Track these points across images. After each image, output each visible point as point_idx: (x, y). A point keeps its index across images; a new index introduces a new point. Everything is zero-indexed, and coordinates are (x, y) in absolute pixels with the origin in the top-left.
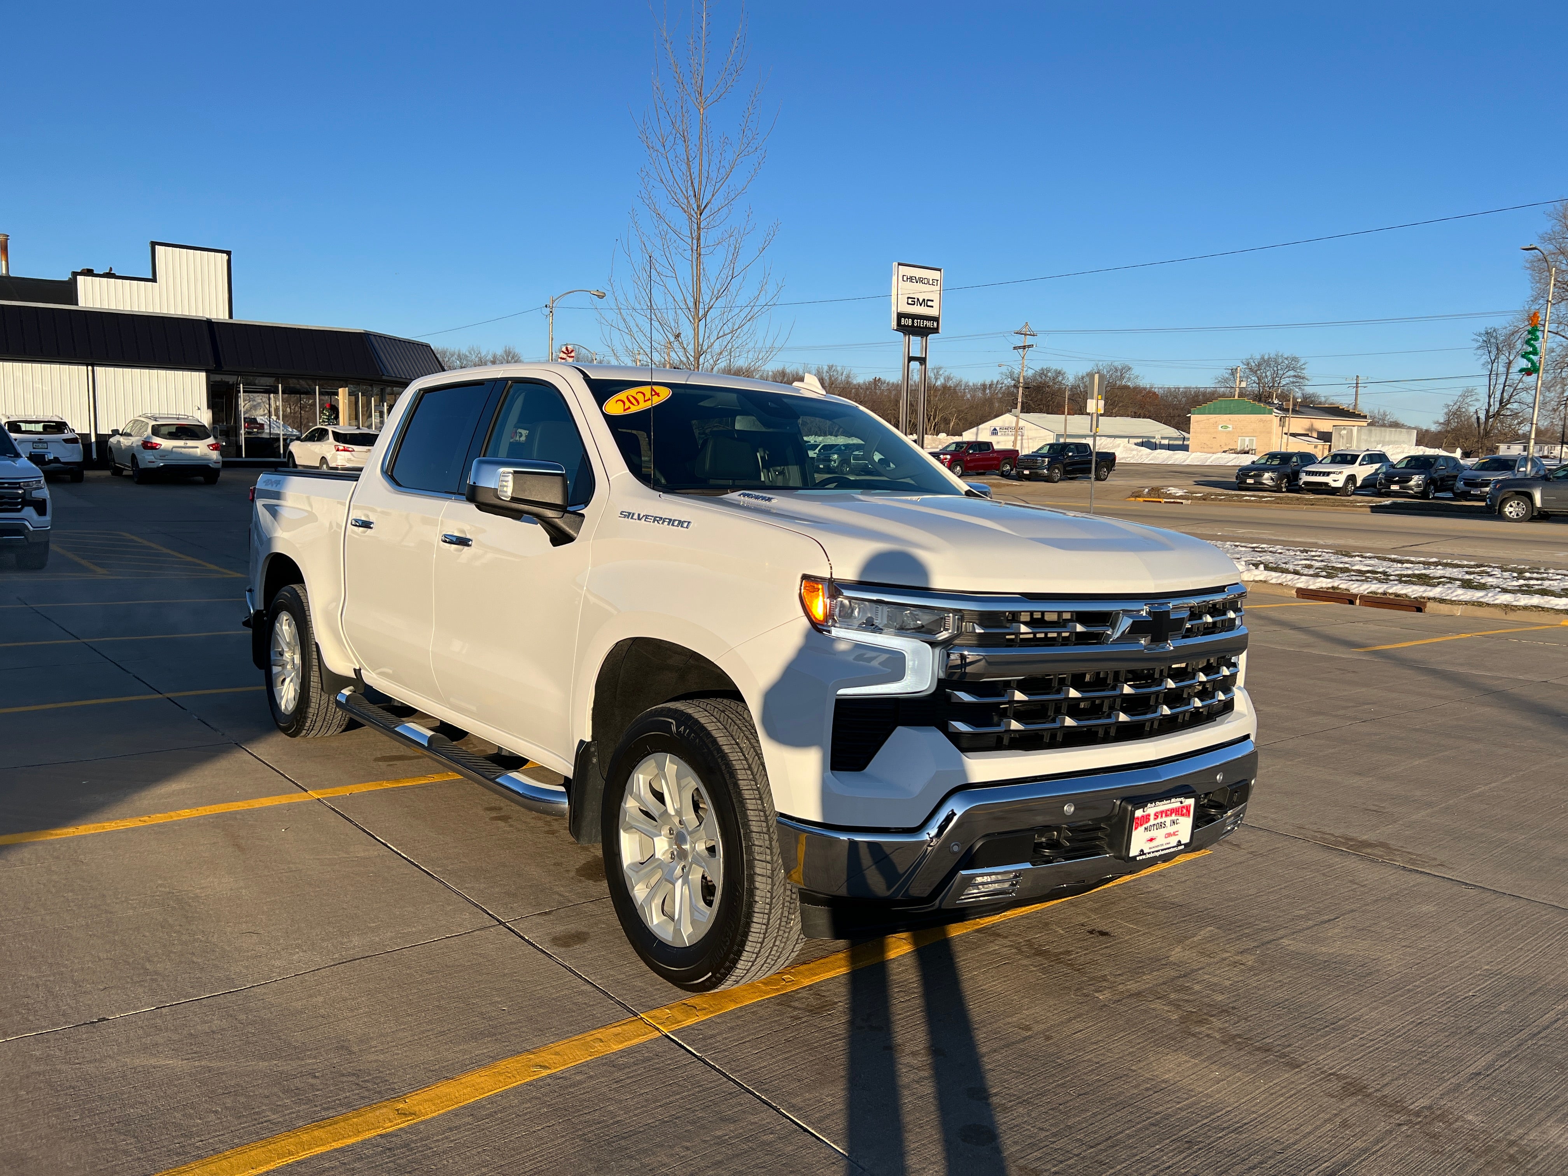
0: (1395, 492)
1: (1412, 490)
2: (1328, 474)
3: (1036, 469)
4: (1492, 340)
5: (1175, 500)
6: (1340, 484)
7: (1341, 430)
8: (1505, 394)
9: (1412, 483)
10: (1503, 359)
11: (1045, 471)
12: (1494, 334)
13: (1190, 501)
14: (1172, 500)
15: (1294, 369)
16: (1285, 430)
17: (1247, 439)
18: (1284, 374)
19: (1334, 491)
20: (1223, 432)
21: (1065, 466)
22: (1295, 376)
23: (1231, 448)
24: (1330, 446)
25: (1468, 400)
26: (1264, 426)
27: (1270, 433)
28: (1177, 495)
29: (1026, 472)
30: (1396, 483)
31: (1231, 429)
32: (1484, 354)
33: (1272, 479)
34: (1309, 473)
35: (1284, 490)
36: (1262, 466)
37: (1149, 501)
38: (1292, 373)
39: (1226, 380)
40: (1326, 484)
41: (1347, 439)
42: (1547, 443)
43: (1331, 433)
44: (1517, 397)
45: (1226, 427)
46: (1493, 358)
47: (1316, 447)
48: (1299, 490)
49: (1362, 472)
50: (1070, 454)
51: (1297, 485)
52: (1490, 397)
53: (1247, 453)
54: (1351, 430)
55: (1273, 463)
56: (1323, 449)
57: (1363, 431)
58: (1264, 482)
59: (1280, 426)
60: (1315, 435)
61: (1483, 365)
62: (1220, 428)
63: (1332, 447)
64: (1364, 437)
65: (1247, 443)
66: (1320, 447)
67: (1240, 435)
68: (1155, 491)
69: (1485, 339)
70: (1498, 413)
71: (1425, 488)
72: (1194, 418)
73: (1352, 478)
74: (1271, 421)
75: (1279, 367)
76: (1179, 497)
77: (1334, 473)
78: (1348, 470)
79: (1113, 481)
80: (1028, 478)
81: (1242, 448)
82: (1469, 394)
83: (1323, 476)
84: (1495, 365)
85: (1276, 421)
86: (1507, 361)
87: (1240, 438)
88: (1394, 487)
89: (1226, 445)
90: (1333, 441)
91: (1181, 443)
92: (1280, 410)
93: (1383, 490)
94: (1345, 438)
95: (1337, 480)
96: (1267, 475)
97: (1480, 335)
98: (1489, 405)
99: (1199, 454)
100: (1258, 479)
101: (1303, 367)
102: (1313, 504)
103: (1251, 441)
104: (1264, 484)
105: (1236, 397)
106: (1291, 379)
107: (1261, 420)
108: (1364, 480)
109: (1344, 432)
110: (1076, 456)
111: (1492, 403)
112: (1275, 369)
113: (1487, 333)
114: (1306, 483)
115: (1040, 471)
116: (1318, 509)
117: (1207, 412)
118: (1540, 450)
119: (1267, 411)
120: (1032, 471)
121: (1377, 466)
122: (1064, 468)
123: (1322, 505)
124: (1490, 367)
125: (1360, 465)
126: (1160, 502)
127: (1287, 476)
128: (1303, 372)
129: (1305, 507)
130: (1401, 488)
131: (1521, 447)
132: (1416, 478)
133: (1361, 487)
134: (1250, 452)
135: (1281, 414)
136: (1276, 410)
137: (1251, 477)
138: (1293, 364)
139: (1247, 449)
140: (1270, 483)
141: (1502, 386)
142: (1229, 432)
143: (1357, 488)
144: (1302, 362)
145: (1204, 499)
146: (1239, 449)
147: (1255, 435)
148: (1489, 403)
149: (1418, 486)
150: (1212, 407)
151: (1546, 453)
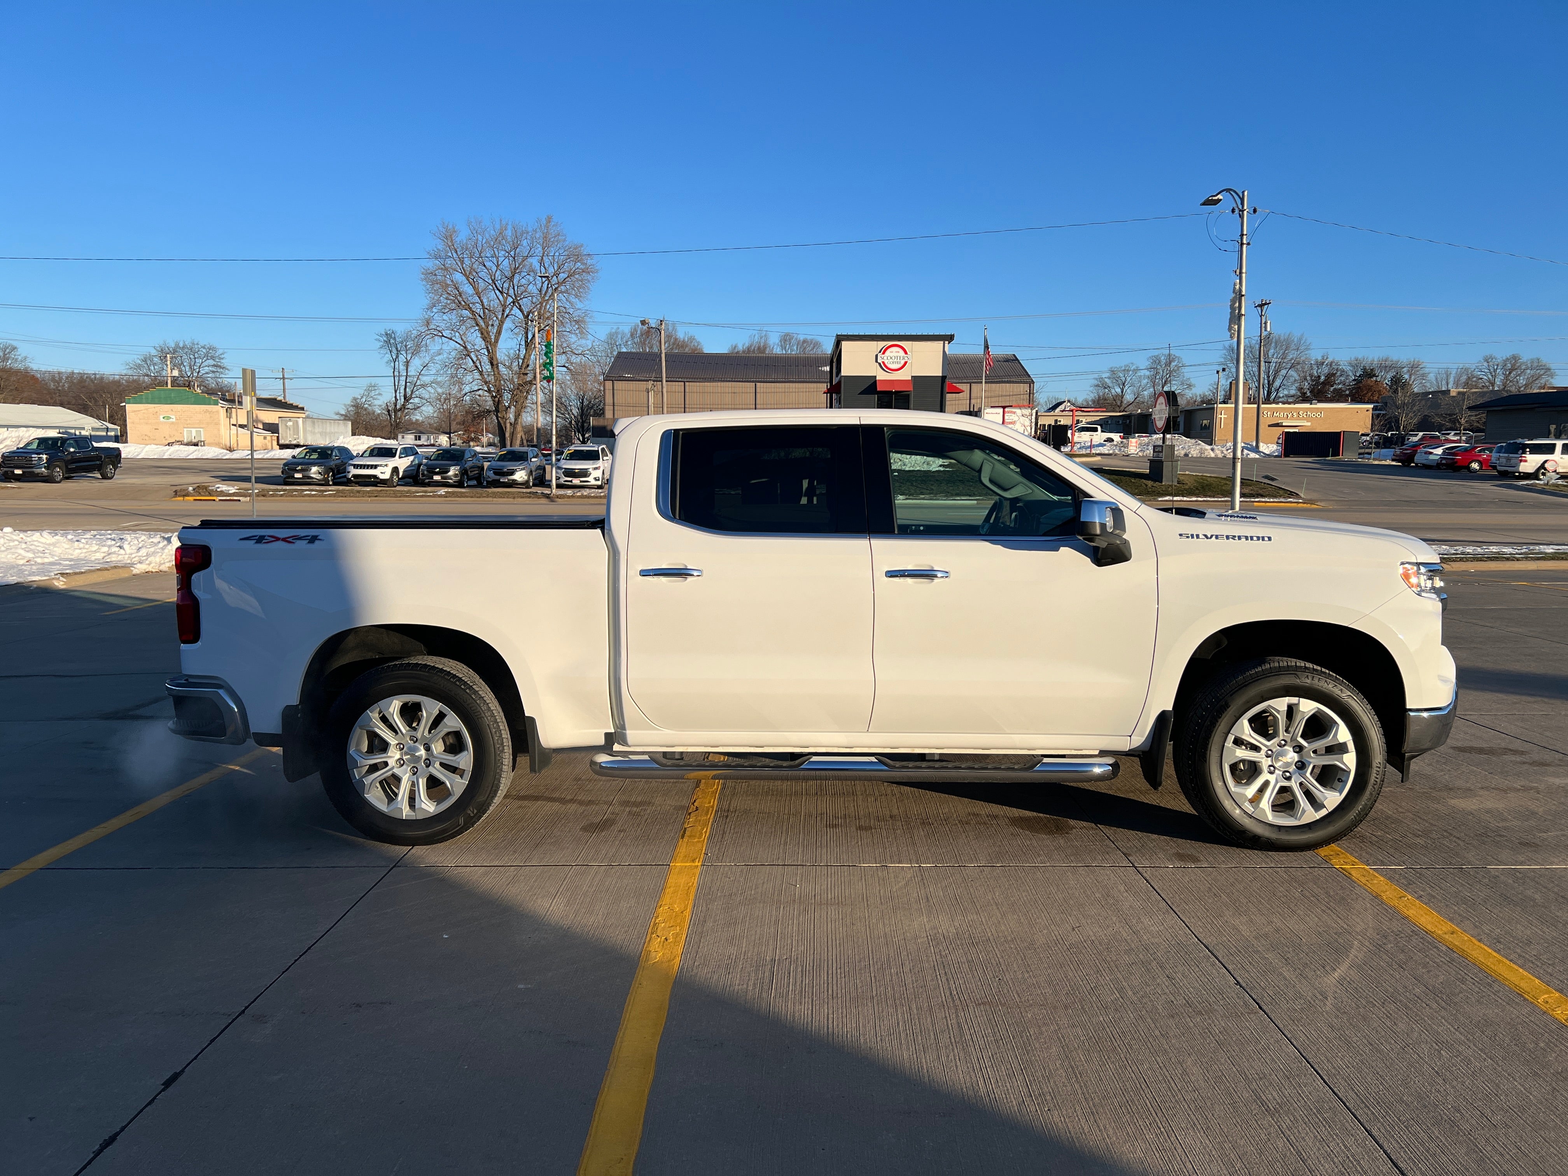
0: (437, 482)
1: (451, 479)
2: (376, 467)
3: (32, 468)
4: (392, 341)
5: (232, 498)
6: (387, 476)
7: (287, 422)
8: (407, 390)
9: (451, 473)
10: (402, 358)
11: (43, 469)
12: (393, 336)
13: (248, 498)
14: (228, 498)
15: (213, 358)
16: (233, 421)
17: (194, 431)
18: (202, 362)
19: (384, 482)
20: (165, 423)
21: (67, 463)
22: (214, 366)
23: (177, 440)
24: (278, 437)
25: (373, 393)
26: (211, 417)
27: (218, 424)
28: (230, 492)
29: (18, 472)
30: (437, 474)
31: (174, 420)
32: (387, 353)
33: (320, 473)
34: (356, 466)
35: (331, 483)
36: (301, 460)
37: (201, 500)
38: (211, 362)
39: (139, 367)
40: (375, 477)
41: (294, 431)
42: (432, 433)
43: (277, 425)
44: (417, 393)
45: (169, 418)
46: (394, 357)
47: (265, 438)
48: (348, 482)
49: (403, 463)
50: (72, 450)
51: (345, 477)
52: (396, 391)
53: (196, 445)
54: (297, 422)
55: (312, 457)
56: (272, 440)
57: (307, 422)
58: (312, 476)
59: (227, 417)
60: (261, 426)
61: (387, 363)
62: (162, 419)
63: (280, 438)
64: (309, 428)
65: (194, 434)
66: (269, 438)
67: (186, 426)
68: (201, 489)
69: (385, 339)
70: (404, 406)
71: (461, 478)
72: (130, 408)
73: (395, 470)
74: (218, 412)
75: (196, 355)
76: (234, 494)
77: (381, 465)
78: (393, 462)
79: (120, 479)
80: (18, 478)
81: (189, 440)
82: (373, 389)
83: (371, 468)
84: (397, 363)
85: (223, 412)
86: (405, 360)
87: (185, 429)
88: (437, 478)
89: (170, 437)
90: (280, 432)
91: (104, 434)
92: (223, 401)
93: (427, 481)
94: (292, 429)
95: (384, 472)
96: (314, 469)
97: (381, 335)
98: (396, 400)
99: (154, 446)
100: (306, 473)
101: (222, 356)
102: (376, 496)
103: (199, 433)
104: (312, 478)
105: (169, 386)
106: (210, 368)
107: (206, 411)
108: (404, 471)
109: (290, 424)
110: (79, 453)
111: (398, 398)
112: (192, 356)
113: (387, 334)
114: (355, 476)
115: (37, 471)
116: (381, 500)
117: (144, 401)
118: (428, 439)
119: (212, 402)
120: (25, 470)
121: (411, 458)
122: (66, 466)
123: (383, 497)
124: (392, 364)
125: (400, 457)
126: (214, 500)
127: (332, 470)
128: (222, 361)
129: (369, 499)
130: (442, 478)
131: (412, 437)
132: (452, 468)
133: (403, 478)
134: (199, 444)
135: (227, 405)
136: (221, 402)
137: (298, 471)
138: (210, 353)
139: (194, 441)
140: (319, 477)
141: (404, 383)
142: (172, 423)
143: (399, 479)
144: (221, 351)
145: (264, 496)
146: (185, 441)
147: (202, 426)
148: (396, 397)
149: (456, 476)
150: (150, 396)
151: (432, 442)
